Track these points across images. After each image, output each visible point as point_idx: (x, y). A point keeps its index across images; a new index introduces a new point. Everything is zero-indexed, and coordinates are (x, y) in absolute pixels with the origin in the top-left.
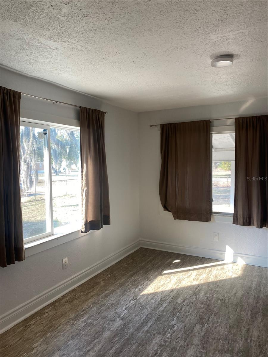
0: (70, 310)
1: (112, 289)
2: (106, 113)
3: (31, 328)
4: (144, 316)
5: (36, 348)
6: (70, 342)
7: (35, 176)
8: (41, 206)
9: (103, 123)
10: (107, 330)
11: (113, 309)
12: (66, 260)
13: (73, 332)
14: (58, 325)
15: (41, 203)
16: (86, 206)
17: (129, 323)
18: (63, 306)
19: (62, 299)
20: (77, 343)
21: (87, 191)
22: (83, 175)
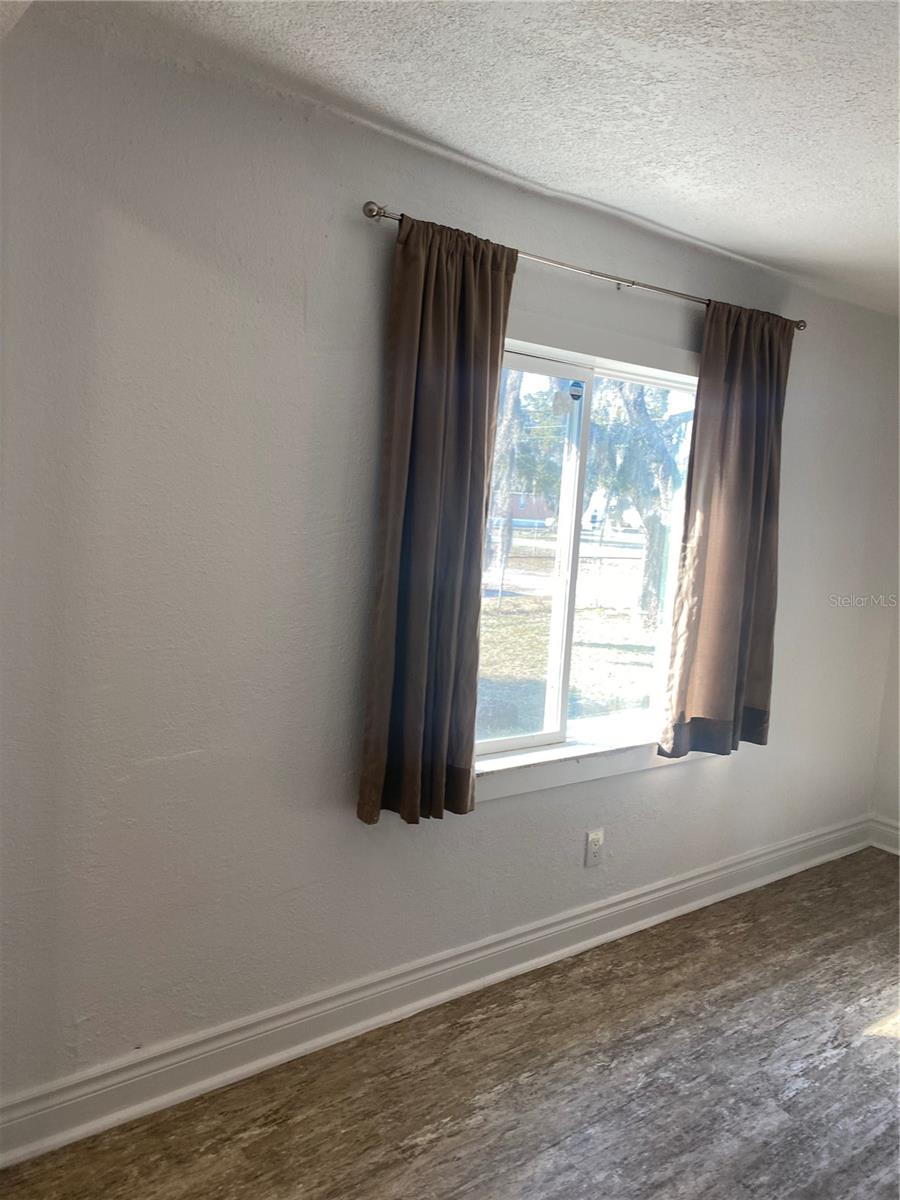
0: (597, 1014)
1: (751, 977)
2: (800, 324)
3: (470, 1036)
4: (878, 1123)
5: (482, 1112)
6: (591, 1131)
7: (503, 536)
8: (516, 632)
9: (783, 361)
10: (728, 1131)
11: (752, 1055)
12: (597, 836)
13: (605, 1095)
14: (555, 1052)
15: (514, 622)
16: (684, 663)
17: (815, 1131)
18: (574, 992)
19: (573, 965)
20: (618, 1143)
21: (694, 610)
22: (688, 550)
